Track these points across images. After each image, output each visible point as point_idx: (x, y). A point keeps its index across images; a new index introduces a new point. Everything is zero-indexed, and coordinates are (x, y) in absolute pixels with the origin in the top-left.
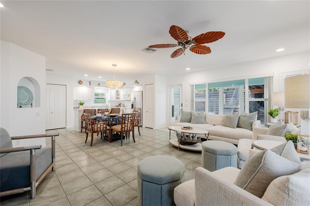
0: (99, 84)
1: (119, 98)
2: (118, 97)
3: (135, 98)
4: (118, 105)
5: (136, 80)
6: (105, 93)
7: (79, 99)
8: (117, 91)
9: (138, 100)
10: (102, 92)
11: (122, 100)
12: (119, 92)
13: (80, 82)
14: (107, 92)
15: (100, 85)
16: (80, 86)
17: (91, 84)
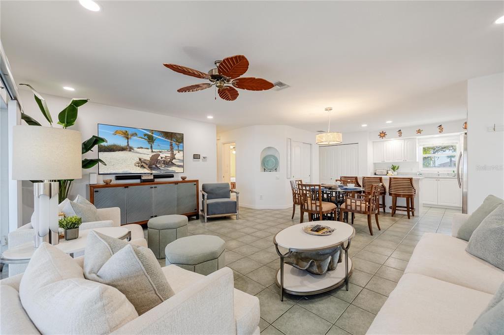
0: (419, 132)
7: (386, 161)
10: (443, 144)
13: (382, 135)
15: (422, 132)
16: (383, 140)
17: (401, 133)
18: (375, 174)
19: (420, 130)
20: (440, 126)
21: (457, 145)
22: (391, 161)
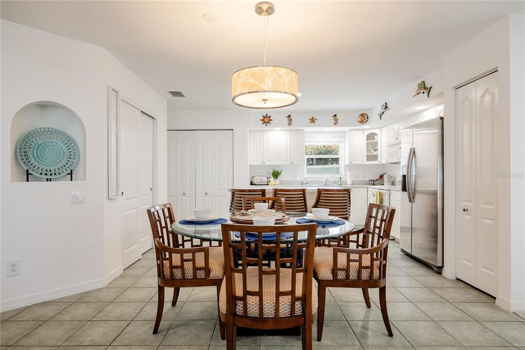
0: (313, 120)
1: (376, 156)
2: (375, 153)
3: (413, 153)
4: (377, 177)
5: (420, 82)
6: (337, 144)
7: (267, 163)
8: (371, 137)
9: (428, 158)
10: (328, 142)
11: (384, 162)
12: (376, 136)
13: (267, 120)
14: (341, 142)
15: (315, 121)
16: (266, 128)
17: (291, 120)
18: (252, 184)
19: (313, 118)
20: (335, 116)
21: (340, 145)
22: (273, 163)
